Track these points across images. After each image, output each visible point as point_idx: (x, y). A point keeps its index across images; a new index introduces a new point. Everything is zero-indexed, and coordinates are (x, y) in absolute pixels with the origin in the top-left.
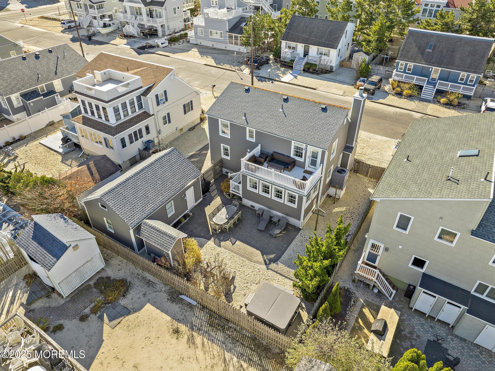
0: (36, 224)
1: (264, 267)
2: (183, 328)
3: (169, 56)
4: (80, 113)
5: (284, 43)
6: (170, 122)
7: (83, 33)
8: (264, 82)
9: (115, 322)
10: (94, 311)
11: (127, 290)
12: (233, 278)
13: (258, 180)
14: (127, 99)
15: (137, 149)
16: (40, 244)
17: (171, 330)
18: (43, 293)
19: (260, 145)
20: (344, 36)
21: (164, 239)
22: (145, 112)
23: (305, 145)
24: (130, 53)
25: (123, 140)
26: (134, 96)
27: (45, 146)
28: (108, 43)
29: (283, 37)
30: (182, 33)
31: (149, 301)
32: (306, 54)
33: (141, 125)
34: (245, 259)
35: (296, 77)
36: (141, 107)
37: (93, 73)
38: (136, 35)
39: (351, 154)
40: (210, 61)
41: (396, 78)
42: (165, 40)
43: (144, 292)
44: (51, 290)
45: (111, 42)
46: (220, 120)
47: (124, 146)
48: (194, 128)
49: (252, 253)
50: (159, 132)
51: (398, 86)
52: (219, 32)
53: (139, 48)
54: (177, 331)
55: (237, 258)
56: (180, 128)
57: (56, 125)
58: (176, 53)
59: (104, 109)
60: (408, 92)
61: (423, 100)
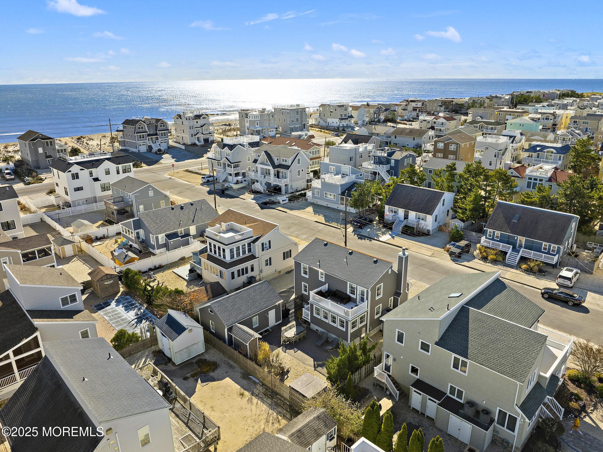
0: (169, 315)
1: (313, 368)
2: (246, 393)
3: (286, 212)
4: (206, 251)
5: (387, 207)
6: (270, 264)
7: (218, 187)
8: (363, 240)
9: (205, 384)
10: (193, 376)
11: (216, 368)
12: (288, 371)
13: (320, 308)
14: (240, 244)
15: (242, 282)
16: (170, 326)
17: (239, 393)
18: (163, 362)
19: (327, 284)
20: (440, 204)
22: (253, 255)
23: (356, 285)
24: (254, 207)
25: (233, 273)
26: (246, 242)
27: (176, 274)
28: (238, 197)
29: (387, 202)
30: (303, 192)
31: (228, 376)
32: (406, 217)
33: (248, 264)
34: (300, 362)
35: (393, 237)
36: (250, 250)
37: (220, 224)
38: (263, 191)
39: (399, 299)
40: (321, 219)
41: (485, 244)
42: (287, 197)
43: (227, 371)
44: (168, 361)
45: (240, 197)
46: (302, 264)
47: (233, 278)
48: (291, 272)
49: (307, 359)
50: (261, 271)
51: (485, 251)
52: (333, 194)
53: (262, 203)
54: (242, 395)
55: (295, 361)
56: (279, 270)
57: (186, 260)
58: (294, 210)
59: (224, 250)
60: (494, 257)
61: (507, 266)
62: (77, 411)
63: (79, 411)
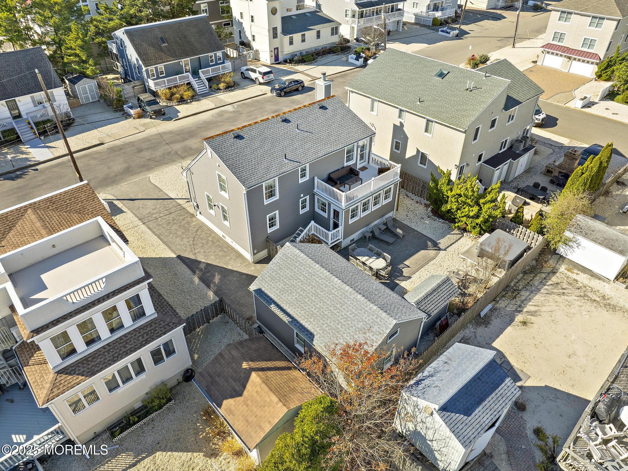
1: (442, 252)
9: (521, 375)
13: (359, 204)
17: (524, 327)
19: (316, 178)
21: (444, 290)
32: (14, 113)
34: (432, 263)
35: (48, 147)
46: (264, 184)
54: (524, 323)
55: (428, 268)
60: (190, 93)
61: (205, 95)
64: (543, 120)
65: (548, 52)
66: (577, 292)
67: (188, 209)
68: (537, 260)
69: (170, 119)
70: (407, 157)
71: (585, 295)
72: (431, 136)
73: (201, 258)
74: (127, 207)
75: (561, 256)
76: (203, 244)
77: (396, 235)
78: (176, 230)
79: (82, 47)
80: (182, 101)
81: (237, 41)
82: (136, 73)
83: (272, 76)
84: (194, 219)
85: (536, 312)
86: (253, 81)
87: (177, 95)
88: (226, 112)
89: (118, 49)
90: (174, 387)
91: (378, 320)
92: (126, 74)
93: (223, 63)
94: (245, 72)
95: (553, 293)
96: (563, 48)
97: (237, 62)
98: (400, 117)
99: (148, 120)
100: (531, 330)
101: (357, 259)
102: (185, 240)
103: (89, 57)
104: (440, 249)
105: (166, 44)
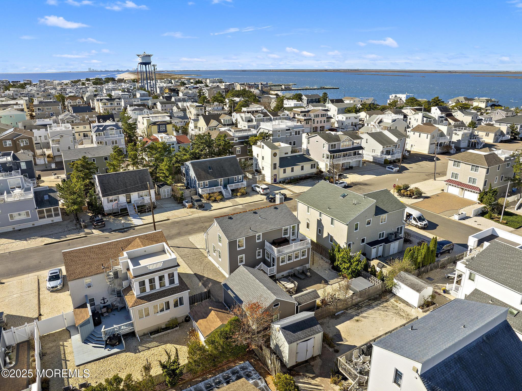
9: (344, 340)
13: (285, 255)
19: (266, 241)
23: (289, 226)
31: (334, 326)
32: (128, 200)
35: (141, 219)
46: (238, 240)
54: (357, 321)
60: (220, 197)
61: (228, 199)
62: (484, 341)
63: (485, 338)
64: (425, 225)
65: (450, 185)
66: (395, 311)
67: (205, 254)
68: (380, 295)
69: (206, 210)
70: (324, 237)
71: (398, 313)
72: (333, 226)
73: (206, 275)
74: (175, 250)
75: (395, 294)
76: (208, 270)
77: (306, 275)
78: (197, 263)
79: (167, 170)
80: (215, 201)
81: (254, 169)
82: (193, 184)
83: (268, 191)
84: (207, 259)
85: (366, 317)
86: (258, 193)
87: (213, 198)
88: (238, 208)
89: (186, 170)
90: (181, 323)
91: (269, 297)
92: (188, 184)
93: (242, 181)
94: (254, 187)
95: (381, 310)
96: (458, 183)
97: (251, 181)
98: (320, 216)
99: (195, 210)
100: (359, 324)
101: (280, 282)
102: (200, 267)
103: (170, 174)
104: (328, 284)
105: (211, 170)
